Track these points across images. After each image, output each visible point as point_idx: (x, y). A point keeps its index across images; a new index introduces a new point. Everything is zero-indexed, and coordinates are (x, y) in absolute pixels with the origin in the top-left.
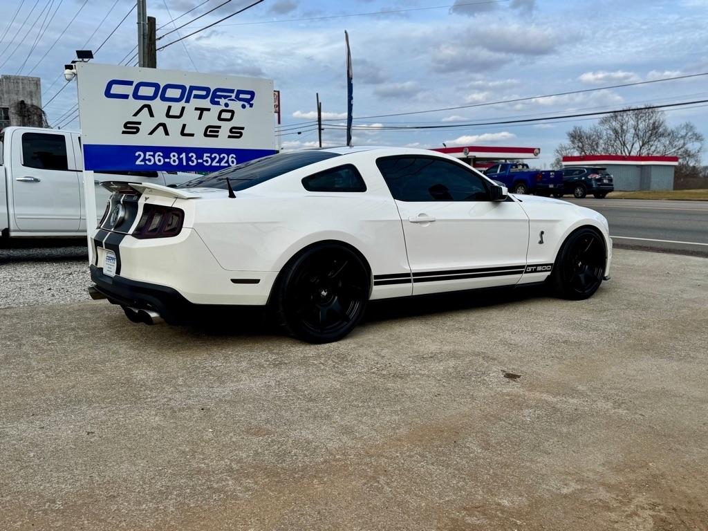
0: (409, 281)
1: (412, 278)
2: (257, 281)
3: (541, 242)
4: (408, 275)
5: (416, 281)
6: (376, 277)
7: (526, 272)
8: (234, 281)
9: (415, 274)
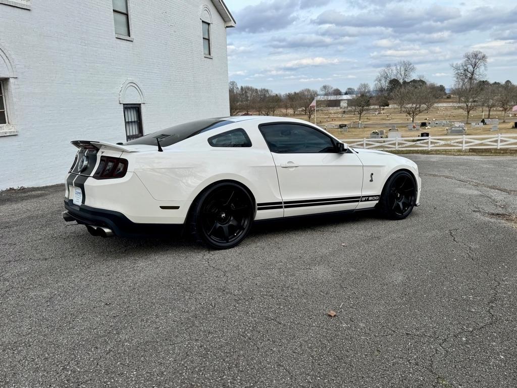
0: (281, 207)
1: (283, 205)
2: (177, 208)
3: (371, 181)
4: (281, 203)
5: (286, 207)
6: (259, 205)
7: (361, 201)
8: (162, 207)
9: (285, 203)
